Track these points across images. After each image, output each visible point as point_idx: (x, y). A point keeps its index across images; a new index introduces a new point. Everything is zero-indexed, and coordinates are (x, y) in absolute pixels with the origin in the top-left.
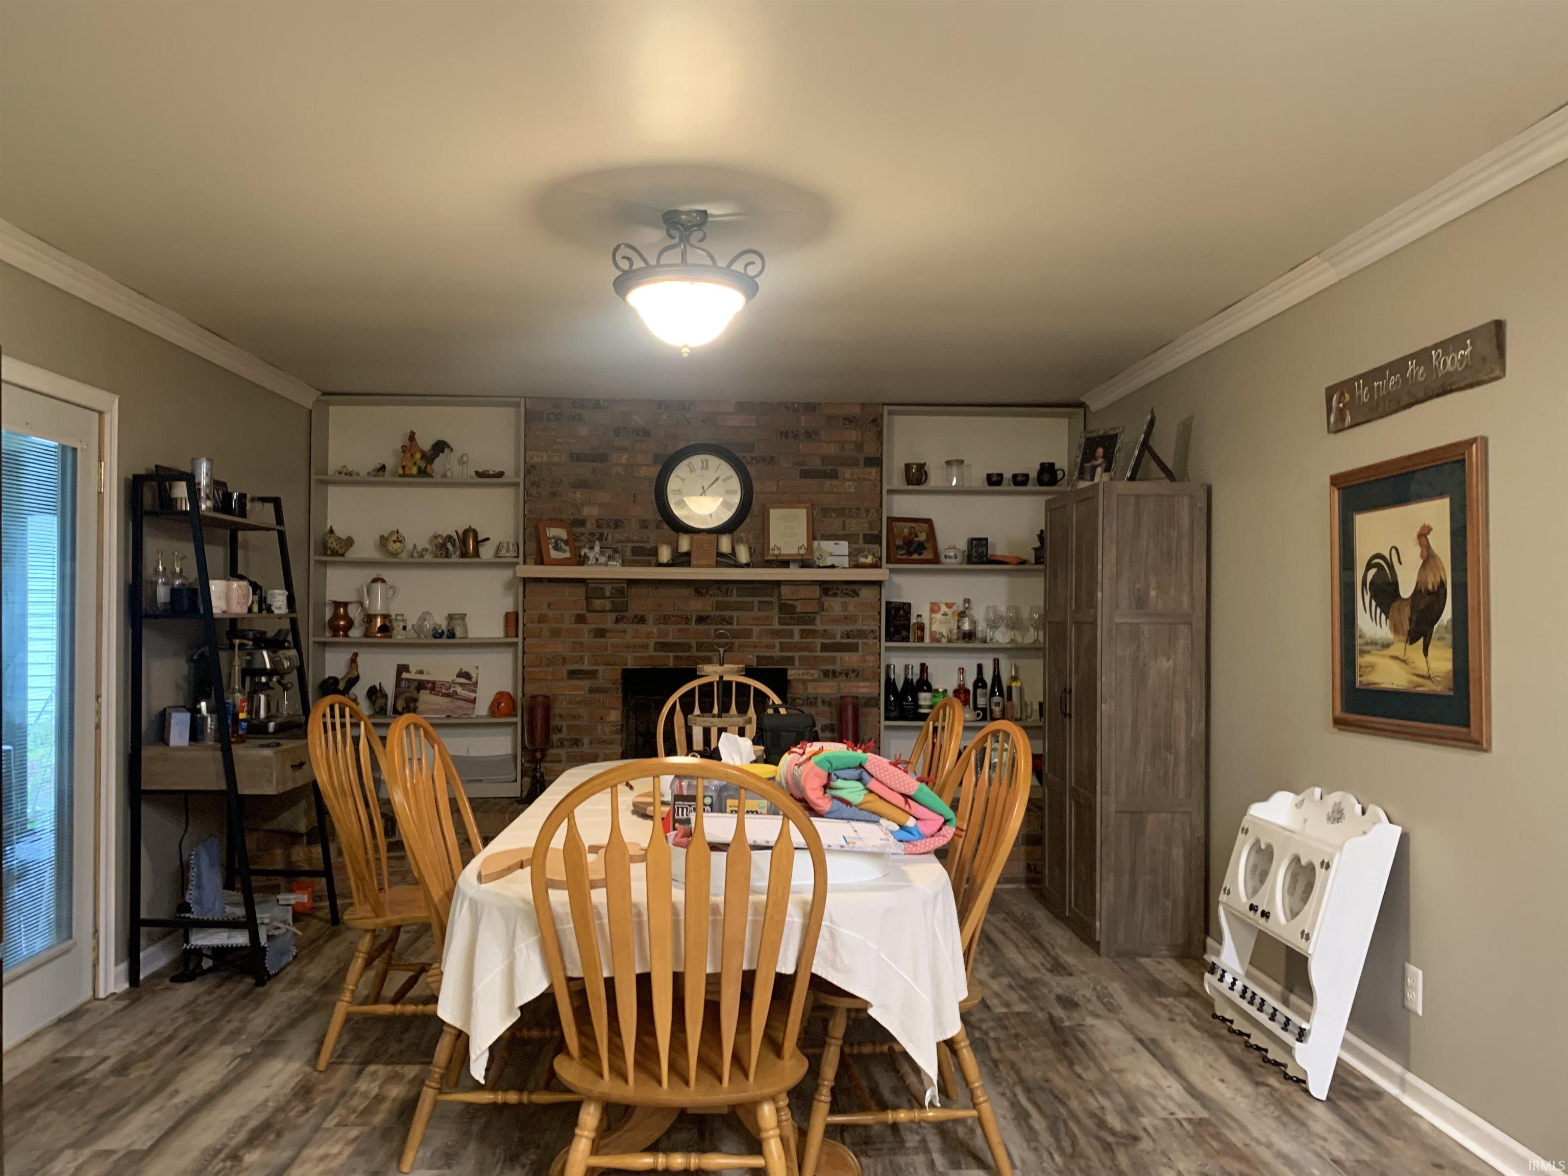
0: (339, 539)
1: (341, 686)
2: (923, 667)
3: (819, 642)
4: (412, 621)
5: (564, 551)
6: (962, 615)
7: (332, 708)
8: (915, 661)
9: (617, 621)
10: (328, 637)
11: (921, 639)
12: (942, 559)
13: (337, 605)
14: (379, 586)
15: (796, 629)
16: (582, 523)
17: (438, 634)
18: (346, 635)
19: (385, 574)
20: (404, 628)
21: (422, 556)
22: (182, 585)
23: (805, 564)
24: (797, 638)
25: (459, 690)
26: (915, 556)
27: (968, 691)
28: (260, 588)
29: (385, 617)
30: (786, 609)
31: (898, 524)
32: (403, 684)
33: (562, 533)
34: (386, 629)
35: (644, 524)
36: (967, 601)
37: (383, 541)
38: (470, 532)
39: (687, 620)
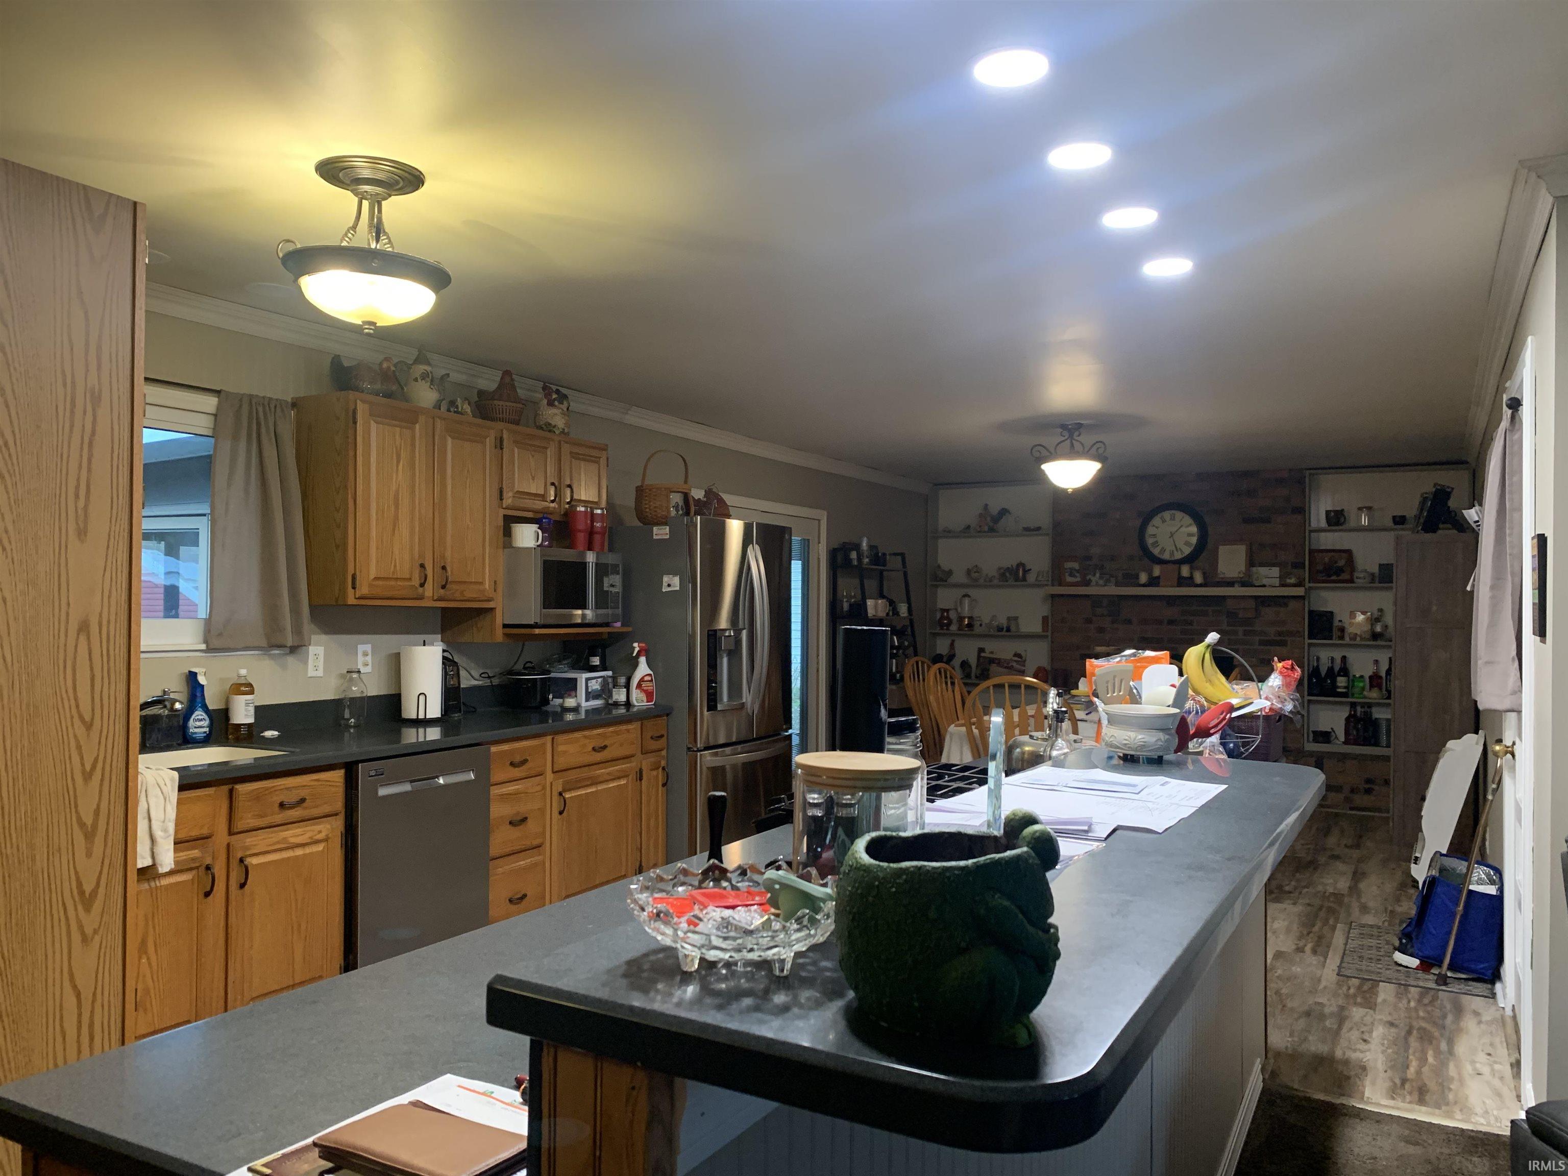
0: (944, 571)
1: (945, 659)
2: (1344, 658)
3: (1257, 638)
4: (986, 620)
5: (1076, 577)
6: (1378, 620)
7: (917, 663)
8: (1337, 655)
9: (1113, 622)
10: (938, 630)
11: (1342, 638)
12: (1356, 580)
13: (943, 610)
14: (967, 601)
15: (1241, 630)
16: (1089, 558)
17: (1000, 629)
18: (948, 629)
19: (970, 592)
20: (981, 625)
21: (991, 581)
22: (855, 601)
23: (1244, 584)
24: (1240, 636)
25: (1014, 664)
26: (1334, 578)
27: (1381, 677)
28: (894, 602)
29: (970, 618)
30: (1232, 615)
31: (1320, 554)
32: (981, 660)
33: (1076, 565)
34: (970, 626)
35: (1131, 558)
36: (1381, 610)
37: (969, 572)
38: (1021, 565)
39: (1160, 622)
